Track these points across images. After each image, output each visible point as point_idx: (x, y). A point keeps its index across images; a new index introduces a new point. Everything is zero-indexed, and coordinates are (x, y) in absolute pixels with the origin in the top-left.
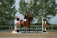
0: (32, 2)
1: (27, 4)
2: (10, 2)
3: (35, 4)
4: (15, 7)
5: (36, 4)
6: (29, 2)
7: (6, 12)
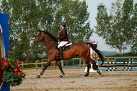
0: (119, 14)
1: (111, 17)
2: (80, 16)
3: (126, 18)
4: (88, 24)
5: (128, 17)
6: (114, 15)
7: (73, 34)
